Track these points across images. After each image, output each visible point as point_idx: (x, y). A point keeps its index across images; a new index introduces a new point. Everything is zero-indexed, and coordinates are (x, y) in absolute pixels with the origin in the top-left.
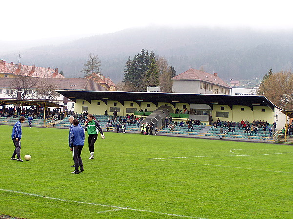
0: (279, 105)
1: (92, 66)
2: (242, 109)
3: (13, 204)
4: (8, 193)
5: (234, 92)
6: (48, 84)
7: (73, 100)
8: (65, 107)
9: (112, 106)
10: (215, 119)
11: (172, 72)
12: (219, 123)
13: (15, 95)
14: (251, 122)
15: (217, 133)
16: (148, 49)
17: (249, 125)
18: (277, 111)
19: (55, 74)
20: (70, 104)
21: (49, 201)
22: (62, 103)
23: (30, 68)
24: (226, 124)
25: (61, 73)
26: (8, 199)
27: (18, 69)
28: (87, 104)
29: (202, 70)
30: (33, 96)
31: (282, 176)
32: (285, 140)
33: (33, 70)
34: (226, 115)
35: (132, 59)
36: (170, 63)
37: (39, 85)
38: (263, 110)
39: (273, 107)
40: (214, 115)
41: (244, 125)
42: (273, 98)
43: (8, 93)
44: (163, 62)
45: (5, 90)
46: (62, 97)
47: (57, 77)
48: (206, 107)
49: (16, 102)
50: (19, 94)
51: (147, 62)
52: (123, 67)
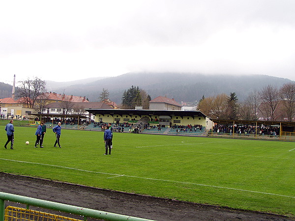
0: (208, 116)
1: (104, 95)
2: (188, 118)
3: (60, 174)
4: (57, 168)
5: (183, 109)
6: (80, 106)
7: (94, 114)
8: (89, 118)
9: (116, 117)
10: (173, 124)
11: (149, 98)
12: (175, 127)
13: (62, 112)
14: (193, 125)
15: (174, 132)
16: (136, 85)
17: (192, 127)
18: (207, 119)
19: (84, 100)
20: (92, 117)
21: (80, 172)
22: (88, 116)
23: (70, 97)
24: (179, 127)
25: (87, 100)
26: (57, 171)
27: (64, 98)
28: (102, 116)
29: (166, 97)
30: (72, 112)
31: (210, 155)
32: (212, 135)
33: (72, 98)
34: (179, 122)
35: (127, 91)
36: (147, 93)
37: (75, 106)
38: (200, 119)
39: (205, 117)
40: (172, 122)
41: (189, 127)
42: (205, 112)
43: (58, 111)
44: (144, 93)
45: (56, 109)
46: (88, 113)
47: (85, 101)
48: (168, 117)
49: (63, 116)
50: (64, 112)
51: (135, 92)
52: (122, 96)
